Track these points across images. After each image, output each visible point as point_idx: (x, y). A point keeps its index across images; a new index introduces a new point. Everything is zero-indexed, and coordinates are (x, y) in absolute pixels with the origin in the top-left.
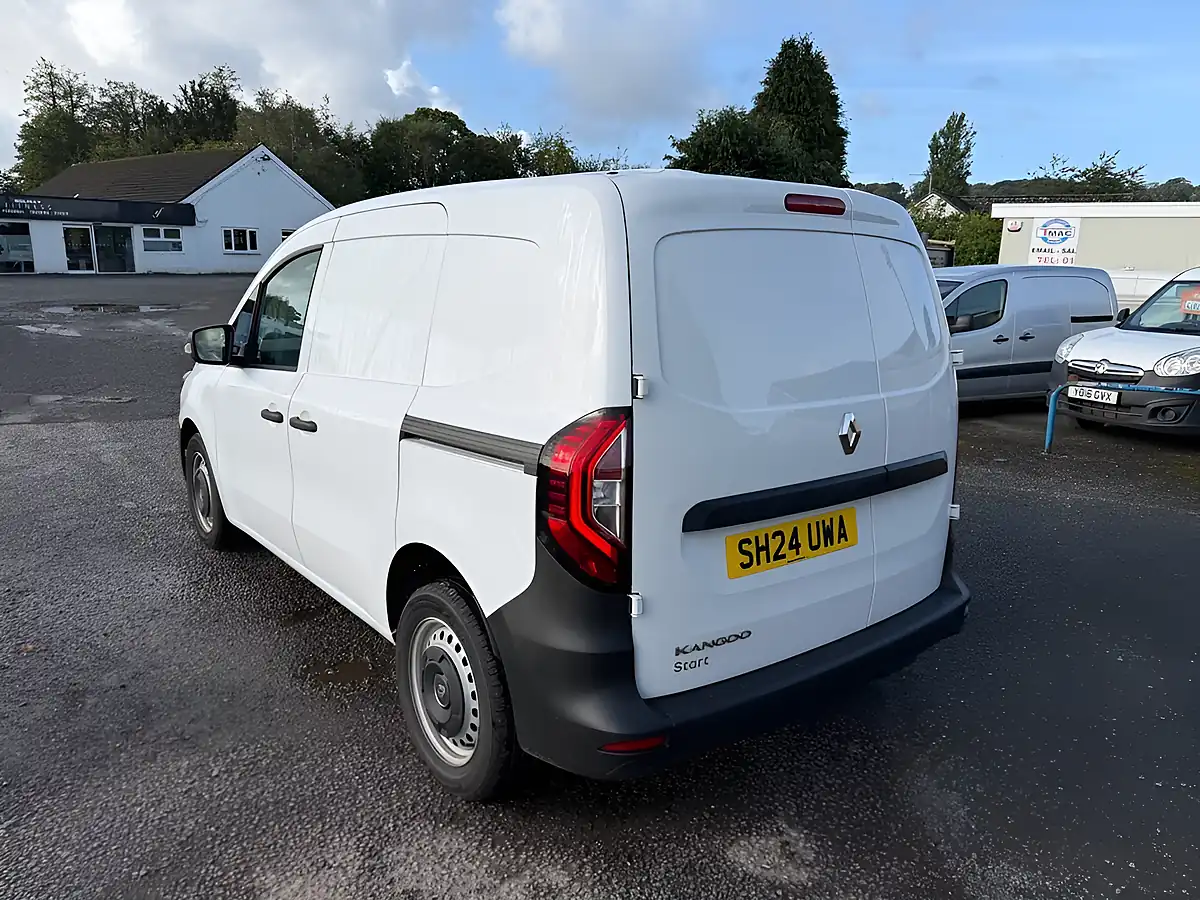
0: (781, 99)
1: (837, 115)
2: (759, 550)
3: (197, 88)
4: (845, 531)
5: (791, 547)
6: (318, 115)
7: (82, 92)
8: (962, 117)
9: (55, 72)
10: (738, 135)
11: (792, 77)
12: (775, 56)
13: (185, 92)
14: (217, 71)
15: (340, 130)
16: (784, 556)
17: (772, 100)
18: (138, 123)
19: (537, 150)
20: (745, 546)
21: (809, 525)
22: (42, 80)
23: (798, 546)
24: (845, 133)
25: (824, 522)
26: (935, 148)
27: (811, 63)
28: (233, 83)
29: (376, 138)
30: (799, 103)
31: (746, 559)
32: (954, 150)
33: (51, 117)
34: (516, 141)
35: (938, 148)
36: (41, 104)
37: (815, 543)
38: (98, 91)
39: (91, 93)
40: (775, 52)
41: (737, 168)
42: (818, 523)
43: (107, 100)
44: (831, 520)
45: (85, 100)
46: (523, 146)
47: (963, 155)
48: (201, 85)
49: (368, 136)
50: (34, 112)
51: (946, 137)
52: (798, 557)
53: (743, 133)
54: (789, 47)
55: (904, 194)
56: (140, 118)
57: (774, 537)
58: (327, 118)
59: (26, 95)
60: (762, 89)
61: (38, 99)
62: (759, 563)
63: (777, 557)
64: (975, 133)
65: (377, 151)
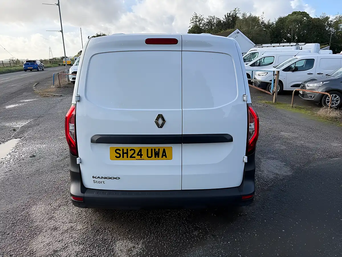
2: (123, 153)
3: (228, 15)
4: (165, 154)
5: (138, 155)
6: (260, 18)
7: (202, 20)
9: (197, 15)
13: (225, 16)
14: (234, 9)
15: (266, 22)
16: (135, 157)
18: (214, 26)
19: (335, 20)
20: (117, 151)
21: (147, 150)
22: (194, 18)
23: (141, 155)
25: (155, 150)
28: (238, 12)
29: (277, 23)
31: (118, 155)
33: (195, 27)
34: (327, 18)
36: (193, 24)
37: (150, 155)
38: (206, 19)
39: (204, 20)
42: (152, 150)
43: (208, 21)
44: (159, 150)
45: (203, 22)
46: (330, 20)
48: (230, 14)
49: (275, 23)
50: (192, 26)
52: (141, 158)
56: (215, 25)
57: (130, 150)
58: (263, 18)
59: (191, 22)
61: (193, 23)
62: (123, 157)
63: (131, 157)
65: (276, 27)
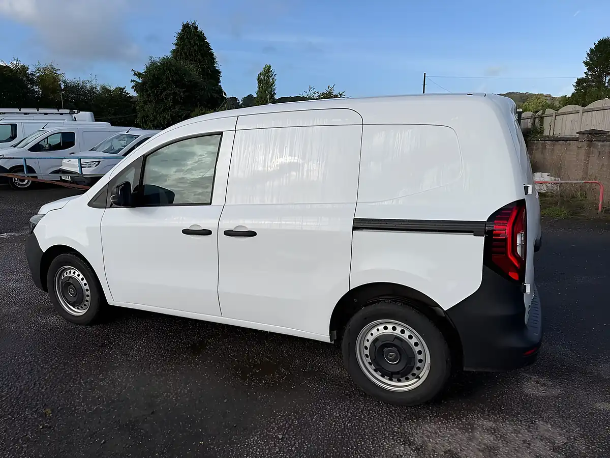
0: (185, 54)
1: (214, 63)
8: (270, 67)
10: (173, 71)
11: (190, 42)
12: (180, 31)
17: (181, 54)
19: (38, 74)
24: (220, 72)
26: (259, 81)
27: (199, 36)
30: (196, 56)
32: (267, 83)
35: (261, 81)
40: (179, 29)
41: (176, 88)
46: (29, 71)
47: (272, 85)
51: (264, 75)
53: (176, 69)
54: (186, 27)
55: (239, 103)
60: (174, 48)
64: (276, 75)
